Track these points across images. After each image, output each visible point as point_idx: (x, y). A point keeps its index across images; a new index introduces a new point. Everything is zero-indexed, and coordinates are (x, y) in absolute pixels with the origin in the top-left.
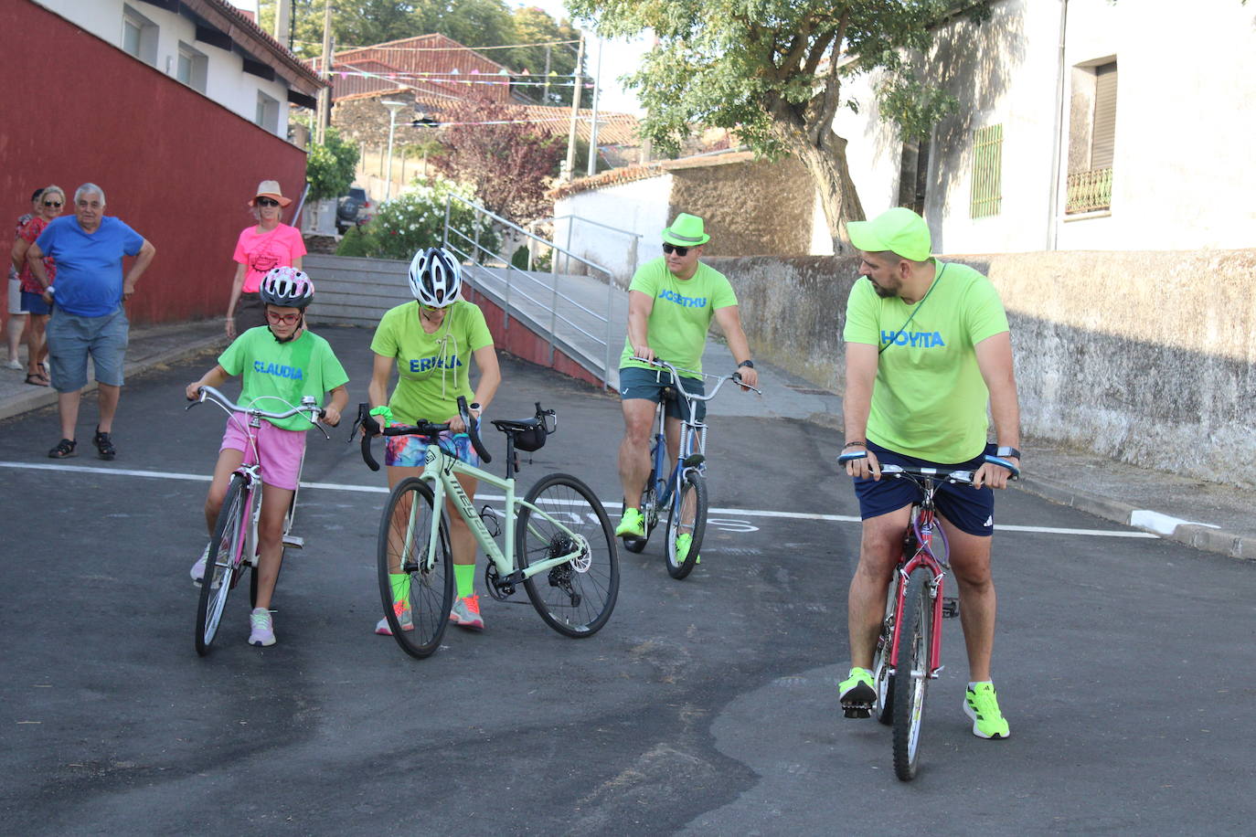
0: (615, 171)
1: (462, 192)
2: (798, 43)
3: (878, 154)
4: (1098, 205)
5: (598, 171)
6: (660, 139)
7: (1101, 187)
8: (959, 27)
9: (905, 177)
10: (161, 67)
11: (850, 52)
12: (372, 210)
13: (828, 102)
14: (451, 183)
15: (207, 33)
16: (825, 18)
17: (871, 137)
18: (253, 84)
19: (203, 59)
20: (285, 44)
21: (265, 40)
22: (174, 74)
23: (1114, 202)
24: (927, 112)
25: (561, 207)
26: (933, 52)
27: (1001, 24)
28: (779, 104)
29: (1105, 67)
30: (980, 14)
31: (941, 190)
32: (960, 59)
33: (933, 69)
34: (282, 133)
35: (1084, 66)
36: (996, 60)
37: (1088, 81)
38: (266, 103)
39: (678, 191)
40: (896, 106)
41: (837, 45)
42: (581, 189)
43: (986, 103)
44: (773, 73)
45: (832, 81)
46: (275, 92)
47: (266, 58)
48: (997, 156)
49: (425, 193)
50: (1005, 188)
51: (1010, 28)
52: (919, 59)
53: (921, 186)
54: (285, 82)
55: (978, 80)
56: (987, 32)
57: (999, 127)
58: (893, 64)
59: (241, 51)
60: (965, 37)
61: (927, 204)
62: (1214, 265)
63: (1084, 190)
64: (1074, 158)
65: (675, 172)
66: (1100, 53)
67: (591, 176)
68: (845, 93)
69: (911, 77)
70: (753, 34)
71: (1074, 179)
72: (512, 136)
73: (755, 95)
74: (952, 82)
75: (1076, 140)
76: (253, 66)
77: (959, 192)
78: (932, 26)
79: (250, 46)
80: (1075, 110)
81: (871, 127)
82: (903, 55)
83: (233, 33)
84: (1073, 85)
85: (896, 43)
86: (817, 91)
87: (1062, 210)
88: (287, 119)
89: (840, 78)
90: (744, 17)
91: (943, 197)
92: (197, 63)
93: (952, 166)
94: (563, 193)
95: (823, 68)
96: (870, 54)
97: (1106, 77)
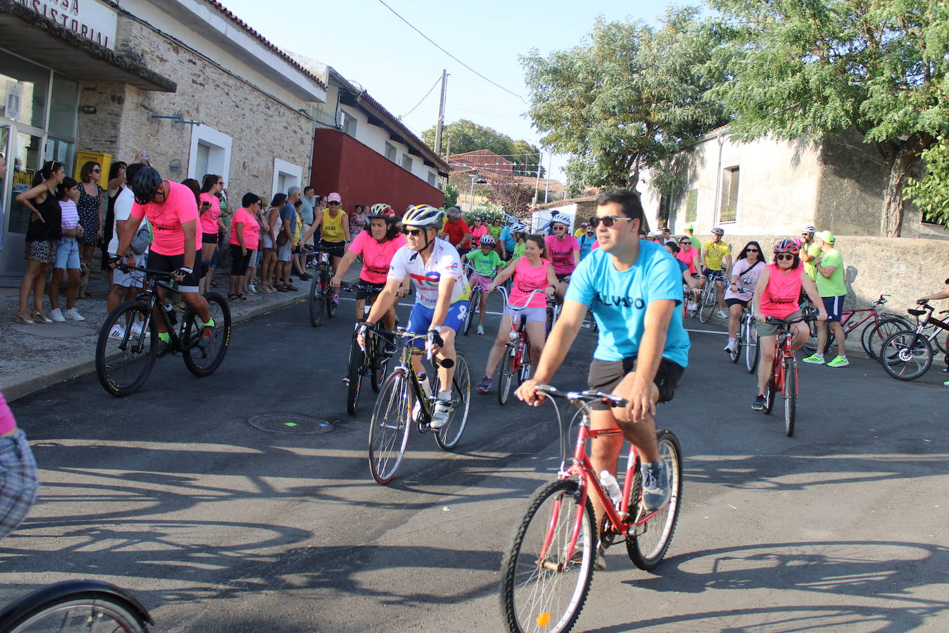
0: (554, 202)
1: (498, 209)
2: (624, 158)
3: (652, 199)
4: (732, 219)
5: (549, 202)
6: (574, 191)
7: (733, 212)
8: (682, 153)
9: (662, 206)
10: (397, 163)
11: (643, 160)
12: (462, 214)
13: (635, 179)
14: (494, 205)
15: (412, 151)
16: (634, 149)
17: (650, 193)
18: (427, 169)
19: (410, 160)
20: (438, 154)
21: (432, 153)
22: (401, 165)
23: (738, 218)
24: (671, 184)
25: (535, 215)
26: (673, 162)
27: (697, 152)
28: (617, 179)
29: (735, 169)
30: (691, 149)
31: (675, 212)
32: (683, 165)
33: (673, 169)
34: (436, 186)
35: (727, 169)
36: (695, 167)
37: (729, 175)
38: (431, 176)
39: (578, 210)
40: (658, 182)
41: (638, 159)
42: (543, 208)
43: (692, 181)
44: (615, 168)
45: (637, 173)
46: (434, 172)
47: (432, 160)
48: (695, 200)
49: (484, 209)
50: (698, 212)
51: (701, 155)
52: (668, 165)
53: (668, 210)
54: (438, 168)
55: (689, 173)
56: (693, 155)
57: (697, 190)
58: (659, 166)
59: (424, 157)
60: (684, 157)
61: (670, 216)
62: (772, 241)
63: (726, 213)
64: (723, 201)
65: (577, 203)
66: (734, 164)
67: (546, 204)
68: (641, 176)
69: (665, 171)
70: (608, 154)
71: (723, 209)
72: (517, 189)
73: (609, 175)
74: (680, 173)
75: (724, 195)
76: (427, 163)
77: (681, 214)
78: (673, 152)
79: (427, 156)
80: (725, 184)
81: (650, 188)
82: (662, 163)
83: (422, 151)
84: (724, 175)
85: (660, 158)
86: (631, 175)
87: (719, 219)
88: (439, 182)
89: (640, 170)
90: (605, 150)
91: (676, 215)
92: (409, 161)
93: (679, 203)
94: (536, 210)
95: (633, 166)
96: (650, 162)
97: (735, 173)
